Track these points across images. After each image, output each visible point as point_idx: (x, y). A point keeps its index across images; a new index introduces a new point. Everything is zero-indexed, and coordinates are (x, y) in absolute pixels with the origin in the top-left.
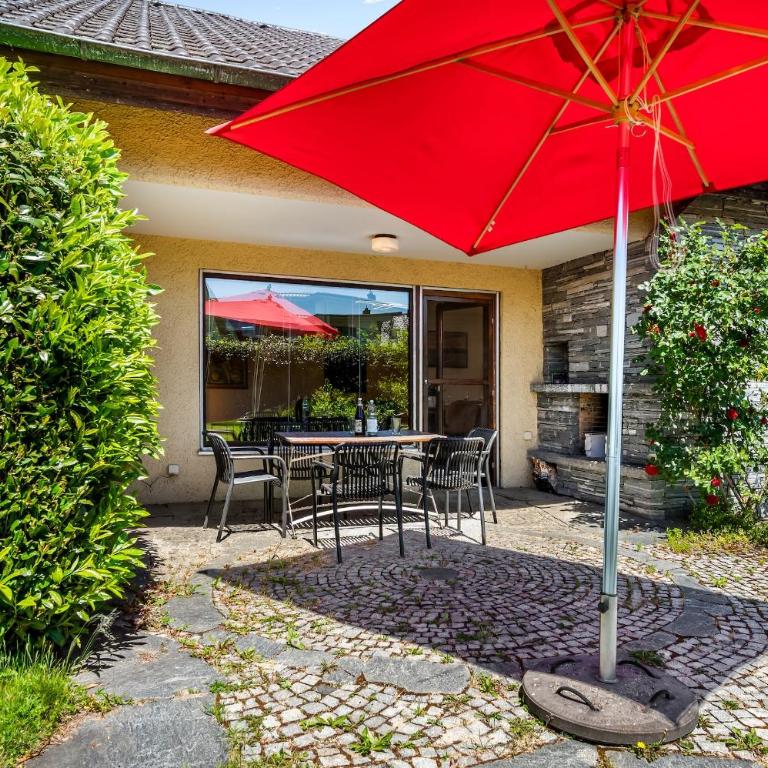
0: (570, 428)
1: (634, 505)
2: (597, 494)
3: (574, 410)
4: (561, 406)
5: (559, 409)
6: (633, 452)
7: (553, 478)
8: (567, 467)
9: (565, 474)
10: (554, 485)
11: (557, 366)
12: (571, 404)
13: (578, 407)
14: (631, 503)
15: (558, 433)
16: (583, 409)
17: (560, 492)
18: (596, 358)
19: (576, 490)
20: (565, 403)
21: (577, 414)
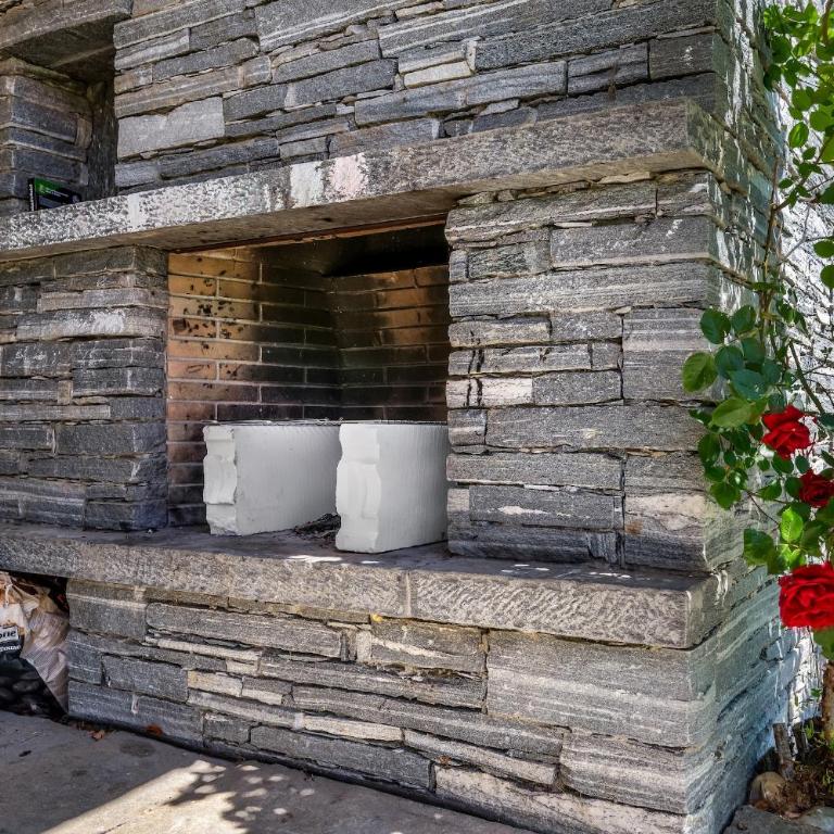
0: (128, 408)
1: (562, 785)
2: (300, 721)
3: (146, 327)
4: (85, 313)
5: (73, 326)
6: (516, 492)
7: (42, 643)
8: (126, 593)
9: (112, 627)
10: (49, 676)
11: (48, 163)
12: (134, 298)
13: (162, 315)
14: (544, 774)
15: (64, 439)
16: (181, 325)
17: (78, 708)
18: (264, 69)
19: (174, 701)
20: (100, 295)
21: (159, 343)
